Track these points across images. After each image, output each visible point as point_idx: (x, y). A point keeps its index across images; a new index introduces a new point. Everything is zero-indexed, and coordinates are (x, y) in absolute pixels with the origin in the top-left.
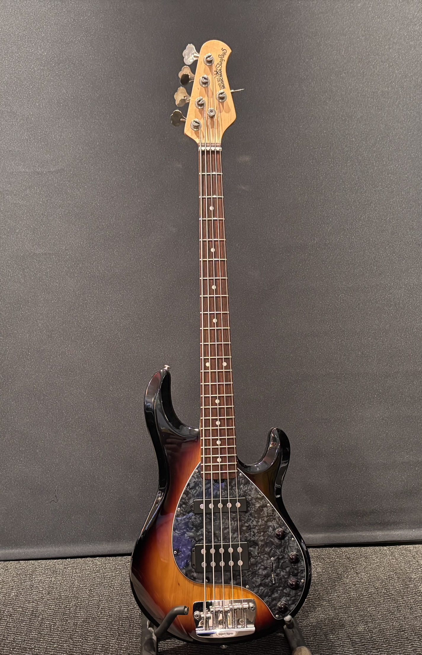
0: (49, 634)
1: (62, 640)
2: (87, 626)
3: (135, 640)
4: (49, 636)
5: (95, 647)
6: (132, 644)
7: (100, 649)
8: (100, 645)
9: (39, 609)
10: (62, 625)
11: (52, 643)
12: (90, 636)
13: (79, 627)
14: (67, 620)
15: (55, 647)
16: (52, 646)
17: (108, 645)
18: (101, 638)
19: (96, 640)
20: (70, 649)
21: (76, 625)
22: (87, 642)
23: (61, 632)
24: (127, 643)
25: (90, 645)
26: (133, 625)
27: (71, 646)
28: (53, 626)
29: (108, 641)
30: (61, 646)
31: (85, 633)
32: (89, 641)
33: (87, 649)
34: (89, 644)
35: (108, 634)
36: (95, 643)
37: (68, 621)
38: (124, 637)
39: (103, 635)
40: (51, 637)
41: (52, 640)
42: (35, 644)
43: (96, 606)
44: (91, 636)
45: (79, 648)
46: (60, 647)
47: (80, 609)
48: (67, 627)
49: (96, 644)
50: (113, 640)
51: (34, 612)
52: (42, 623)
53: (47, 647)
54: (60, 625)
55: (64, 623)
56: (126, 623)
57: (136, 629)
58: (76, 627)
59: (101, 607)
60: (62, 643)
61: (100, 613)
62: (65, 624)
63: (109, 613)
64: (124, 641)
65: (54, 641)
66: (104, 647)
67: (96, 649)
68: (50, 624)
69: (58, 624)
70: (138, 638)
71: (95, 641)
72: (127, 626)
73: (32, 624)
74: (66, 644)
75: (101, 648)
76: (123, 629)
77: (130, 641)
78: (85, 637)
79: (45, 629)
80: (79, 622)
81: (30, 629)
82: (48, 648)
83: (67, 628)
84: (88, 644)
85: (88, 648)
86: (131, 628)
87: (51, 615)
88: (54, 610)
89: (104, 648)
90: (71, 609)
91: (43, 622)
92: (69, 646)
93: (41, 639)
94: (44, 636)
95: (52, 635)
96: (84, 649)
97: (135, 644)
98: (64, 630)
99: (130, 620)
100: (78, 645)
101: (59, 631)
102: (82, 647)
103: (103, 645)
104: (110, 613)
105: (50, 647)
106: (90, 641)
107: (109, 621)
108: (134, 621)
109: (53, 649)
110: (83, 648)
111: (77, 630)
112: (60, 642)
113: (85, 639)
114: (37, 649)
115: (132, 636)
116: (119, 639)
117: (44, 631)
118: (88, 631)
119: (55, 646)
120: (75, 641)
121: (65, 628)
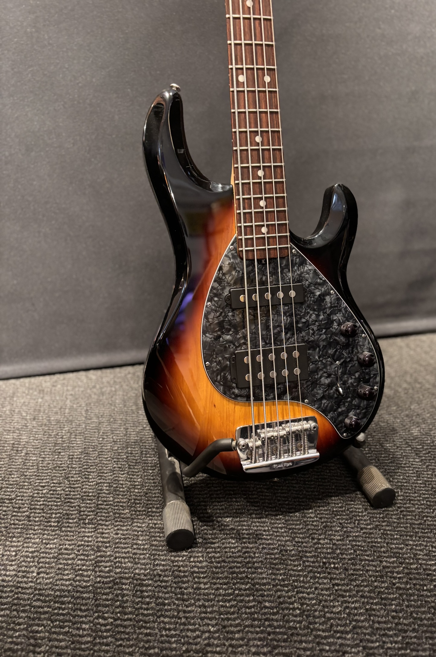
0: (36, 475)
1: (55, 481)
2: (87, 459)
3: (151, 472)
4: (37, 478)
5: (100, 488)
6: (147, 479)
7: (107, 490)
8: (105, 485)
9: (21, 440)
10: (54, 460)
11: (41, 488)
12: (91, 472)
13: (76, 461)
14: (60, 453)
15: (44, 494)
16: (41, 492)
17: (116, 484)
18: (106, 473)
19: (100, 477)
20: (66, 495)
21: (72, 458)
22: (89, 482)
23: (52, 470)
24: (141, 478)
25: (93, 486)
26: (146, 451)
27: (67, 489)
28: (40, 462)
29: (116, 477)
30: (54, 491)
31: (84, 469)
32: (90, 480)
33: (89, 493)
34: (91, 484)
35: (115, 468)
36: (99, 481)
37: (62, 454)
38: (137, 469)
39: (109, 470)
40: (38, 479)
41: (40, 483)
42: (16, 491)
43: (96, 431)
44: (93, 472)
45: (78, 491)
46: (52, 492)
47: (76, 435)
48: (60, 462)
49: (101, 483)
50: (122, 474)
51: (16, 446)
52: (26, 460)
53: (33, 494)
54: (51, 460)
55: (56, 457)
56: (137, 449)
57: (150, 457)
58: (72, 461)
59: (102, 431)
60: (54, 486)
61: (101, 439)
62: (58, 458)
63: (112, 438)
64: (138, 476)
65: (43, 484)
66: (112, 486)
67: (101, 490)
68: (37, 460)
69: (47, 459)
70: (154, 470)
71: (99, 479)
72: (137, 453)
73: (12, 462)
74: (60, 487)
75: (108, 488)
76: (133, 458)
77: (145, 474)
78: (85, 474)
79: (31, 468)
80: (76, 454)
81: (9, 470)
82: (35, 495)
83: (61, 464)
84: (89, 484)
85: (90, 491)
86: (144, 455)
87: (38, 448)
88: (41, 440)
89: (112, 488)
90: (65, 437)
91: (28, 458)
92: (64, 490)
93: (26, 484)
94: (29, 479)
95: (40, 476)
96: (85, 492)
97: (152, 478)
98: (56, 467)
99: (141, 444)
100: (77, 487)
101: (50, 469)
102: (82, 489)
103: (109, 483)
104: (114, 437)
105: (38, 493)
106: (92, 480)
107: (114, 449)
108: (145, 446)
109: (41, 497)
110: (84, 490)
111: (74, 466)
112: (52, 485)
113: (86, 478)
114: (19, 500)
115: (146, 466)
116: (130, 473)
117: (29, 471)
118: (88, 465)
119: (44, 492)
120: (72, 481)
121: (57, 464)
